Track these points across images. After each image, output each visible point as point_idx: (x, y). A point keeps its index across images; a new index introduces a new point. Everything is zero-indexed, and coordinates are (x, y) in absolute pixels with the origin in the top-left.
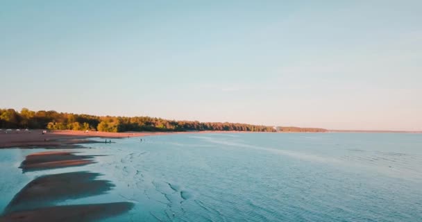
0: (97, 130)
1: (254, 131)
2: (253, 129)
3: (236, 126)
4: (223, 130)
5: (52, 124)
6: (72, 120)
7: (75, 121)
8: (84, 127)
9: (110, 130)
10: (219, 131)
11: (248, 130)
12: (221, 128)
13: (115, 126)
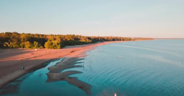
0: (44, 48)
1: (126, 40)
2: (125, 40)
3: (118, 38)
4: (112, 41)
5: (7, 43)
6: (24, 40)
7: (27, 41)
8: (34, 46)
9: (55, 47)
10: (111, 42)
11: (124, 40)
12: (112, 40)
13: (58, 44)
